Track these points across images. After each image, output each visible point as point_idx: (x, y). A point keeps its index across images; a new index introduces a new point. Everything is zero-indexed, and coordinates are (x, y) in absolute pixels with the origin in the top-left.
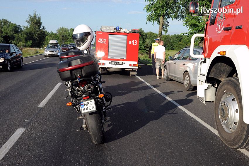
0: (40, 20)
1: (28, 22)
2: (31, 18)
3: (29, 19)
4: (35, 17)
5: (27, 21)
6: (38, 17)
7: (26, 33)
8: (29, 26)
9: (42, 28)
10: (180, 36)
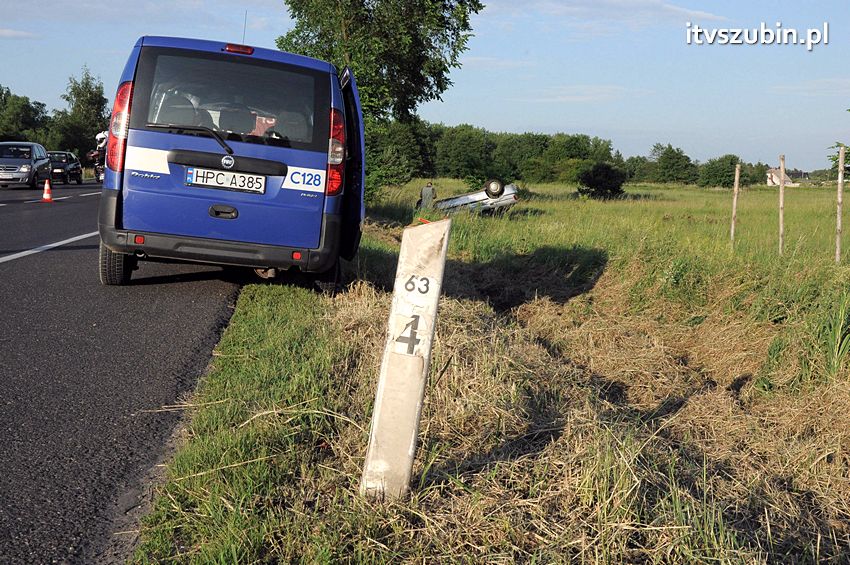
0: (102, 93)
1: (68, 99)
2: (74, 89)
3: (70, 90)
4: (87, 84)
5: (64, 97)
6: (95, 83)
7: (63, 131)
8: (70, 111)
9: (107, 116)
10: (542, 140)
